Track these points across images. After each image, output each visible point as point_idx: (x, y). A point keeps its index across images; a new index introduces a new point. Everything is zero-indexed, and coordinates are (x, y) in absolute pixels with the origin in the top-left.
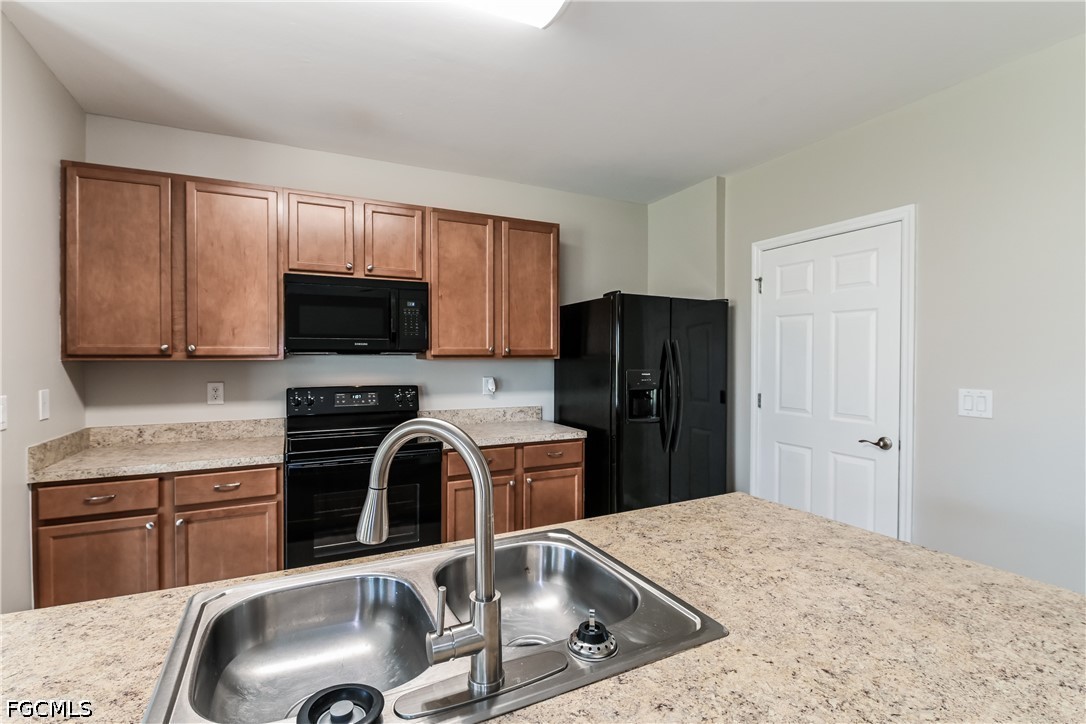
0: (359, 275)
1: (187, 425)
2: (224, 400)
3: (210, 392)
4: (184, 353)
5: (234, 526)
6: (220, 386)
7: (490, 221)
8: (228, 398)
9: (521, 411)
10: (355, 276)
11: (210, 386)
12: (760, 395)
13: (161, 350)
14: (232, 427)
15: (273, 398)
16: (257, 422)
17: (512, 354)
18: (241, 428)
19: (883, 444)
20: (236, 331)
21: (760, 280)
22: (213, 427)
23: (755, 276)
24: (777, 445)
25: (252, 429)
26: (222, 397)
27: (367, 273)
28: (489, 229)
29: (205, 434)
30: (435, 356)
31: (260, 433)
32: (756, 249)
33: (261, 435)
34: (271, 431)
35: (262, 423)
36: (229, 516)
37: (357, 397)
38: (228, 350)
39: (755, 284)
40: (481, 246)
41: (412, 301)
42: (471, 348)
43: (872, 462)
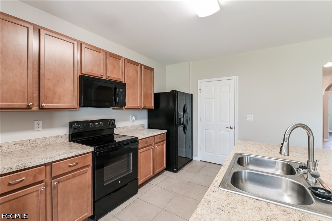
0: (104, 78)
1: (25, 141)
2: (43, 128)
3: (36, 125)
4: (38, 107)
5: (75, 181)
6: (41, 122)
7: (140, 65)
8: (44, 127)
9: (140, 126)
10: (103, 78)
11: (36, 122)
12: (200, 118)
13: (28, 106)
14: (47, 140)
15: (63, 126)
16: (57, 137)
17: (145, 108)
18: (50, 140)
19: (231, 128)
20: (61, 98)
21: (200, 89)
22: (38, 141)
23: (199, 88)
24: (205, 130)
25: (55, 140)
26: (41, 127)
27: (107, 78)
28: (139, 67)
29: (34, 144)
30: (126, 109)
31: (59, 141)
32: (199, 82)
33: (59, 142)
34: (63, 140)
35: (60, 137)
36: (74, 176)
37: (97, 124)
38: (59, 106)
39: (199, 91)
40: (137, 72)
41: (122, 89)
42: (135, 106)
43: (228, 132)
